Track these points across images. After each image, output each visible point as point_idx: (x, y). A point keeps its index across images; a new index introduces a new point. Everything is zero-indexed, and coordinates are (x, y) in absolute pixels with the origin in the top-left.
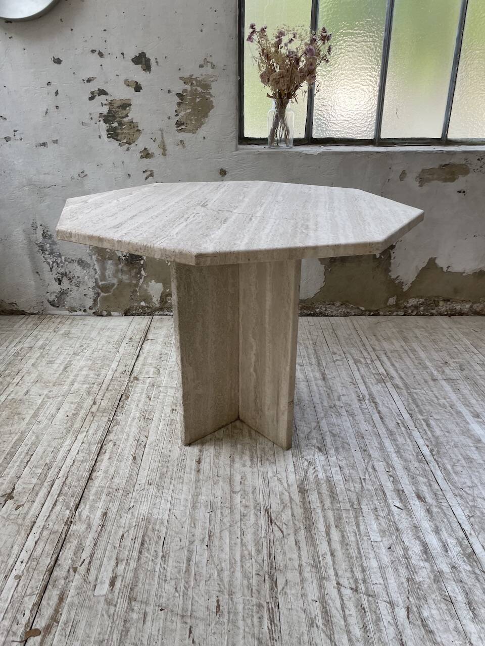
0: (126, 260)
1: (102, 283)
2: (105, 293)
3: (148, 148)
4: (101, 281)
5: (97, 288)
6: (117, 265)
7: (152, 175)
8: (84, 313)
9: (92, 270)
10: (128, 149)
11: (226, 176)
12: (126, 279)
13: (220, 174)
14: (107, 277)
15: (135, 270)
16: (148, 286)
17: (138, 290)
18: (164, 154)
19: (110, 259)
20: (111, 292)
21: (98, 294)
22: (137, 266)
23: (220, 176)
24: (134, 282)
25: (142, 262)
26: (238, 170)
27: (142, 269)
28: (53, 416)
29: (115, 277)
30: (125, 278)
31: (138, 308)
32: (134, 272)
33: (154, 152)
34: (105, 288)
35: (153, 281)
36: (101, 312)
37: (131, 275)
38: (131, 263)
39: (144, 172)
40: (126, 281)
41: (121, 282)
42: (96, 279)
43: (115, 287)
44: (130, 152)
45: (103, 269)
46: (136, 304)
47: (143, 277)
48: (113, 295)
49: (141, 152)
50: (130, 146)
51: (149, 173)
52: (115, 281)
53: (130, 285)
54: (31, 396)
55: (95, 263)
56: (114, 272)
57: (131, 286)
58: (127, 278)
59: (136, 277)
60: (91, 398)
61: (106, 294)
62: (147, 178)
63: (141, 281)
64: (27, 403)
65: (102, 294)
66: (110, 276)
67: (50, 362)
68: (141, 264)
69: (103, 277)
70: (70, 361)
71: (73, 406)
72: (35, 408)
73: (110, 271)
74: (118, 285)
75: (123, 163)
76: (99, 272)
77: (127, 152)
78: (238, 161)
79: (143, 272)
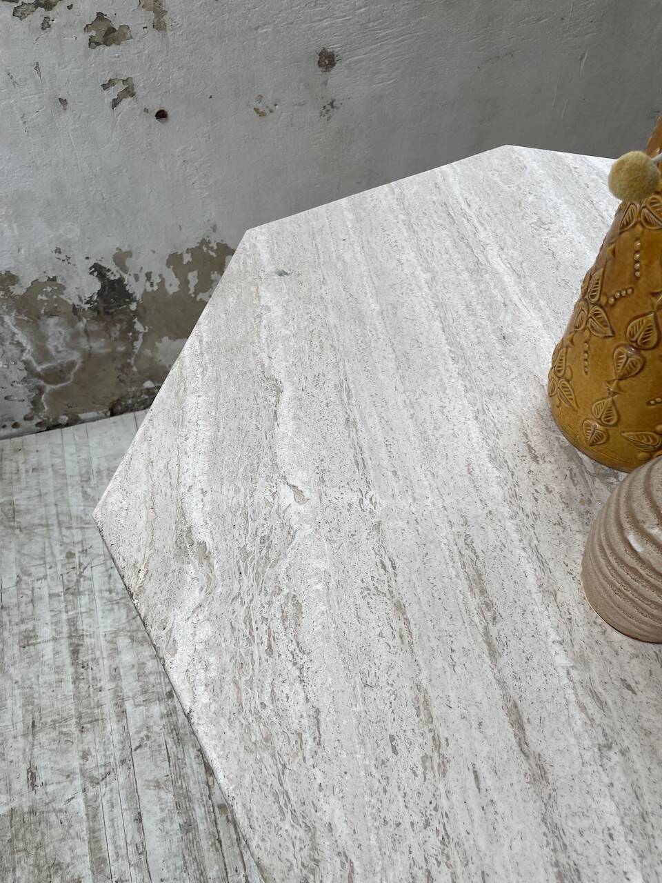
0: (95, 309)
1: (44, 366)
2: (56, 383)
3: (108, 13)
4: (40, 363)
5: (34, 380)
6: (72, 324)
7: (129, 92)
8: (14, 431)
9: (13, 347)
10: (46, 25)
11: (334, 70)
12: (101, 348)
13: (320, 66)
14: (54, 353)
15: (118, 326)
16: (154, 349)
17: (132, 362)
18: (159, 26)
19: (50, 314)
20: (69, 379)
21: (40, 390)
22: (121, 316)
23: (319, 70)
24: (121, 349)
25: (133, 307)
26: (368, 49)
27: (136, 320)
28: (141, 850)
29: (73, 349)
30: (98, 346)
31: (138, 394)
32: (116, 331)
33: (130, 25)
34: (54, 375)
35: (166, 339)
36: (56, 419)
37: (110, 337)
38: (108, 313)
39: (105, 87)
40: (102, 351)
41: (88, 356)
42: (25, 362)
43: (77, 367)
44: (53, 32)
45: (39, 339)
46: (134, 389)
47: (141, 336)
48: (76, 382)
49: (87, 29)
50: (50, 14)
51: (120, 87)
52: (76, 356)
53: (112, 357)
54: (50, 789)
55: (15, 330)
56: (68, 339)
57: (114, 359)
58: (103, 345)
59: (123, 336)
60: (192, 752)
61: (59, 385)
62: (115, 103)
63: (138, 344)
64: (53, 818)
65: (49, 388)
66: (60, 349)
67: (28, 639)
68: (132, 312)
69: (43, 354)
70: (72, 622)
71: (169, 797)
72: (82, 828)
73: (58, 339)
74: (83, 362)
75: (37, 68)
76: (29, 347)
77: (43, 35)
78: (369, 21)
79: (139, 326)
